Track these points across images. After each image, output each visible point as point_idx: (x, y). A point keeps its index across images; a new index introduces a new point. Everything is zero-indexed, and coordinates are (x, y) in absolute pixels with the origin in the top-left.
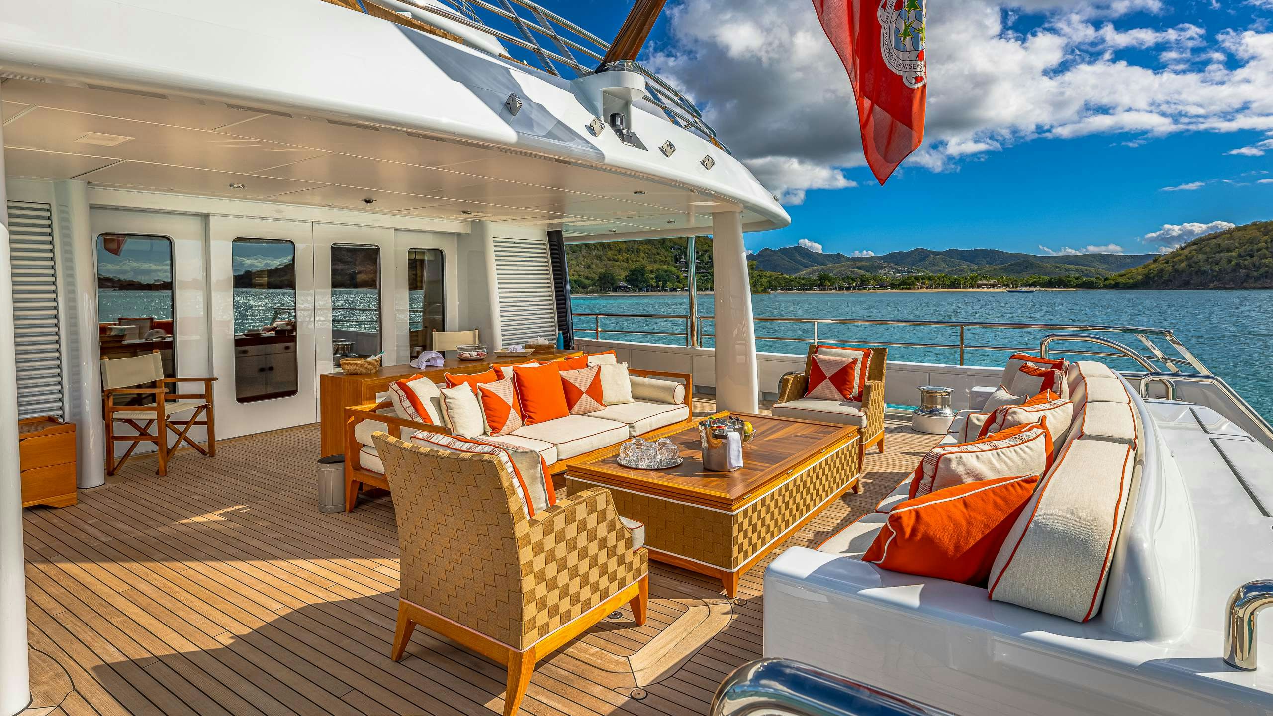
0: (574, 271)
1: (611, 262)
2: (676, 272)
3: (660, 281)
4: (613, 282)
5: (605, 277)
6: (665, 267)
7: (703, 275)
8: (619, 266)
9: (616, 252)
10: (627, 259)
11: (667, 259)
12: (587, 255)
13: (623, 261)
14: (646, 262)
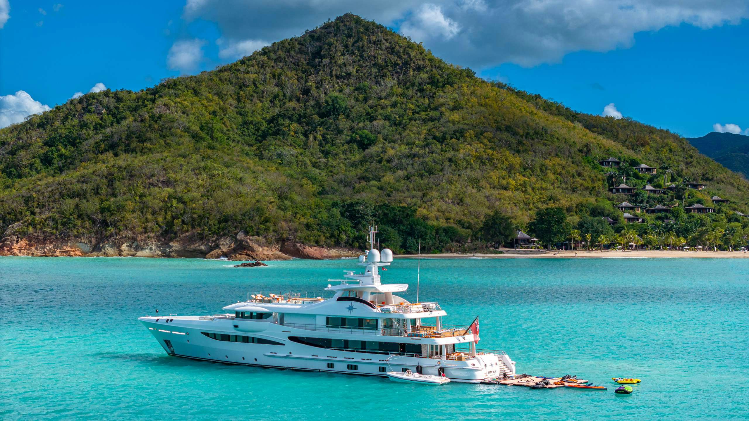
0: (438, 211)
1: (496, 192)
2: (612, 210)
3: (587, 232)
4: (508, 232)
5: (495, 223)
6: (592, 200)
7: (660, 215)
8: (510, 198)
9: (504, 173)
10: (524, 185)
11: (596, 185)
12: (455, 178)
13: (517, 189)
14: (557, 192)
